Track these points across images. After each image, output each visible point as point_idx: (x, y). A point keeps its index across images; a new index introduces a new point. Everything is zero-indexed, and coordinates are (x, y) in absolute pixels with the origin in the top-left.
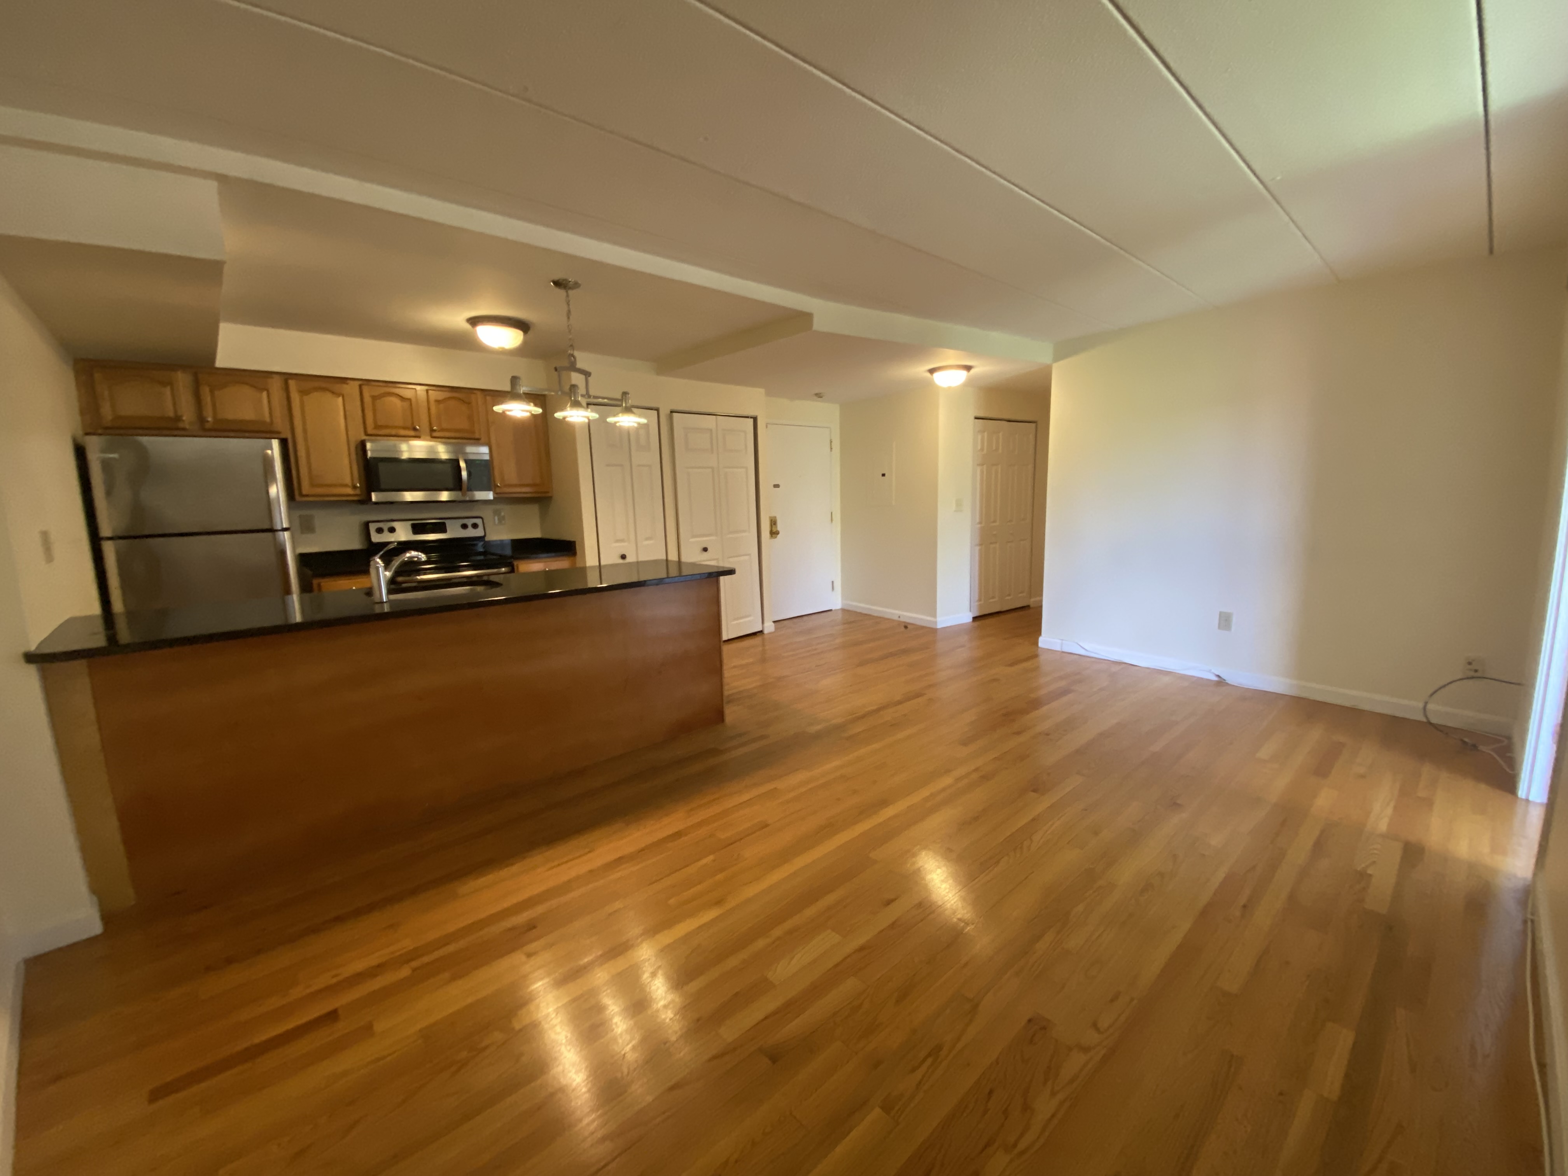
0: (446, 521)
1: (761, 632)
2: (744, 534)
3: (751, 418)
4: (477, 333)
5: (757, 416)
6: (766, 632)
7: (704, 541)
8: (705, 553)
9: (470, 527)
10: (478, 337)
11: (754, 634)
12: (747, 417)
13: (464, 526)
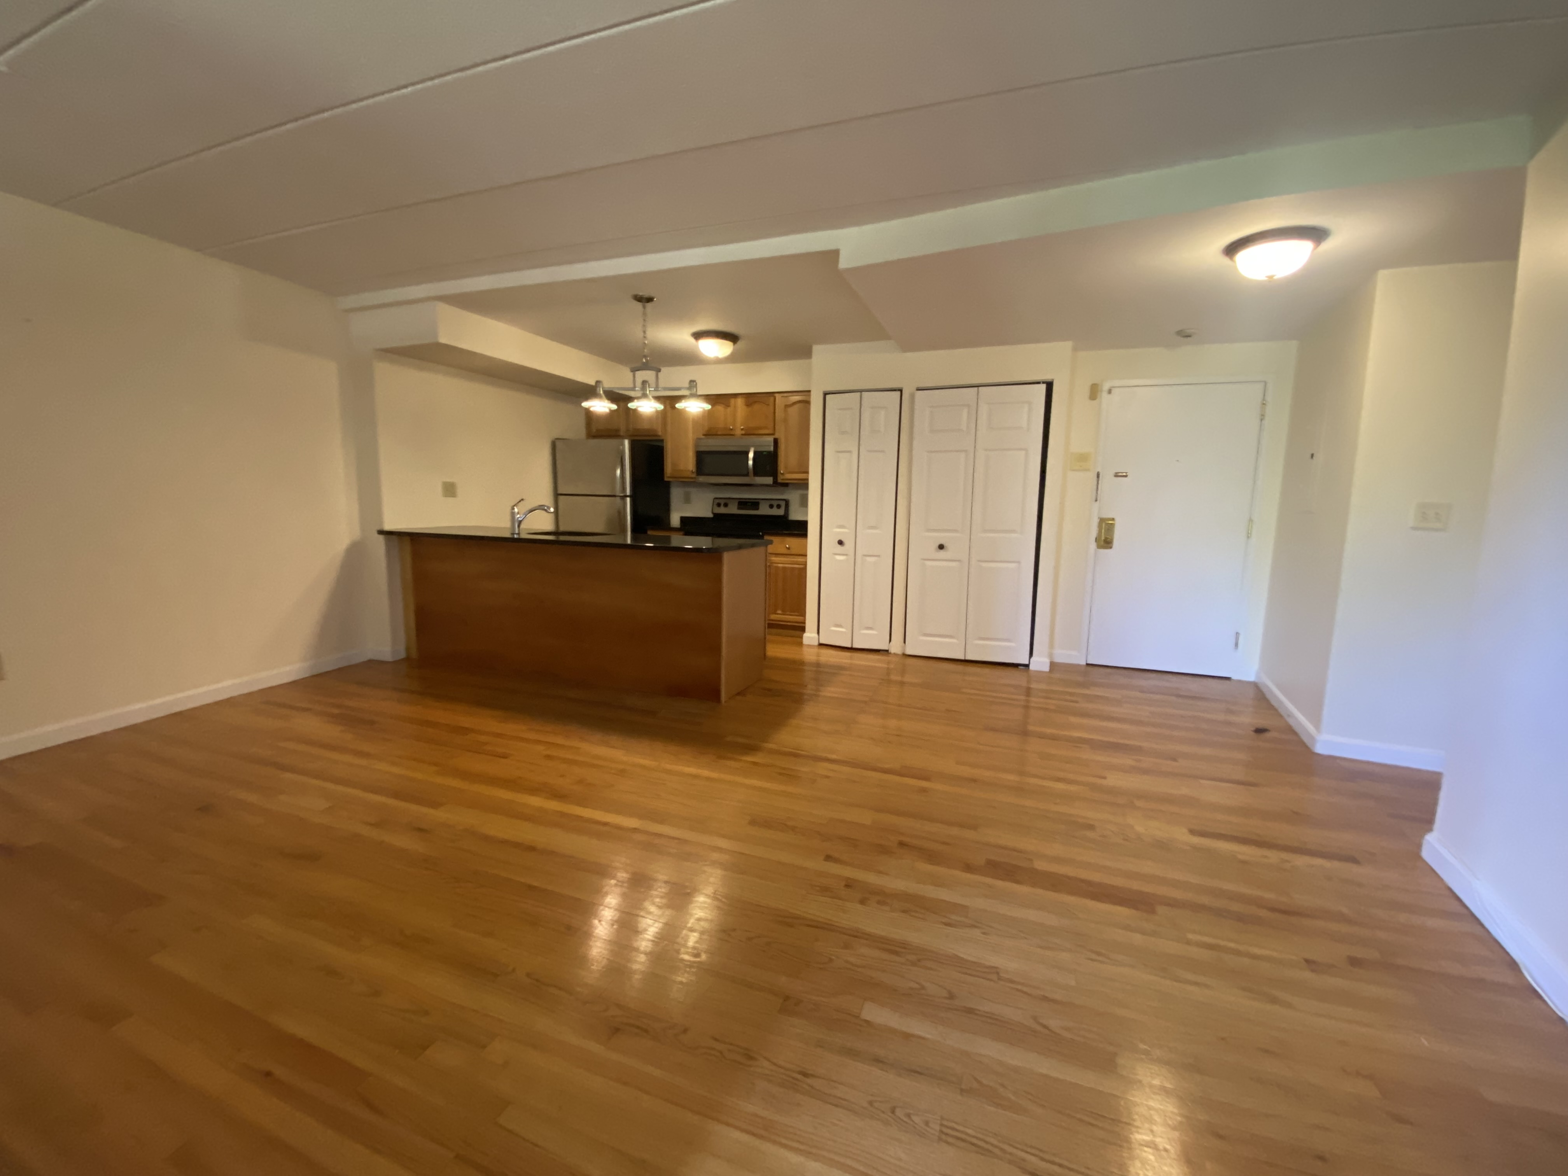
0: (760, 501)
1: (1027, 666)
2: (1013, 535)
3: (1043, 383)
4: (699, 348)
5: (1053, 380)
6: (1032, 667)
7: (942, 538)
8: (942, 552)
9: (775, 506)
10: (700, 352)
11: (1015, 666)
12: (1038, 383)
13: (771, 506)
